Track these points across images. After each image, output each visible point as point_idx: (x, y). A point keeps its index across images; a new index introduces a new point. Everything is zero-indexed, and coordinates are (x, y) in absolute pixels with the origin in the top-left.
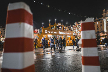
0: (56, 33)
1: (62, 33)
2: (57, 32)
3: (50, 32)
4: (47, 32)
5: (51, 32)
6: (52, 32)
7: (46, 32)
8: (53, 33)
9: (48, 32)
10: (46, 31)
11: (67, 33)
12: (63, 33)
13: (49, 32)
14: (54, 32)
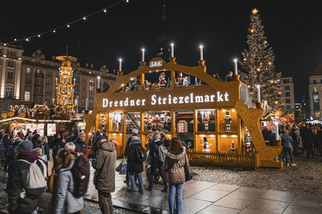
0: (141, 103)
1: (167, 101)
2: (144, 101)
3: (119, 104)
4: (109, 104)
5: (121, 102)
6: (124, 100)
7: (104, 106)
8: (129, 103)
9: (111, 103)
10: (104, 100)
11: (199, 99)
12: (175, 99)
13: (113, 104)
14: (132, 101)
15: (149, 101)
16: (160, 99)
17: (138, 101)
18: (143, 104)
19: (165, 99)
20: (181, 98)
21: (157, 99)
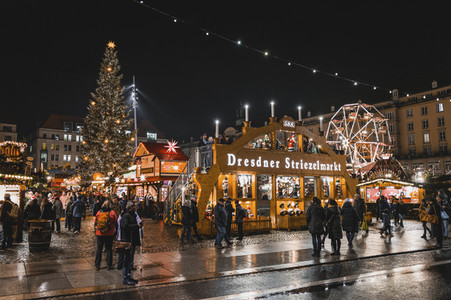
0: (275, 164)
1: (299, 166)
2: (278, 162)
3: (250, 163)
4: (237, 163)
5: (253, 161)
6: (256, 159)
7: (229, 164)
8: (262, 164)
9: (240, 160)
10: (229, 155)
11: (323, 167)
12: (306, 164)
13: (242, 163)
14: (266, 162)
15: (283, 164)
16: (293, 163)
17: (272, 162)
18: (277, 167)
19: (297, 164)
20: (311, 164)
21: (290, 162)
